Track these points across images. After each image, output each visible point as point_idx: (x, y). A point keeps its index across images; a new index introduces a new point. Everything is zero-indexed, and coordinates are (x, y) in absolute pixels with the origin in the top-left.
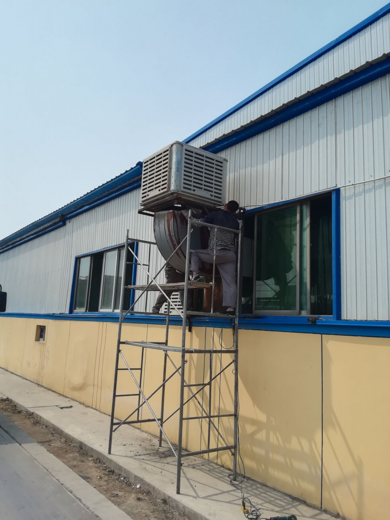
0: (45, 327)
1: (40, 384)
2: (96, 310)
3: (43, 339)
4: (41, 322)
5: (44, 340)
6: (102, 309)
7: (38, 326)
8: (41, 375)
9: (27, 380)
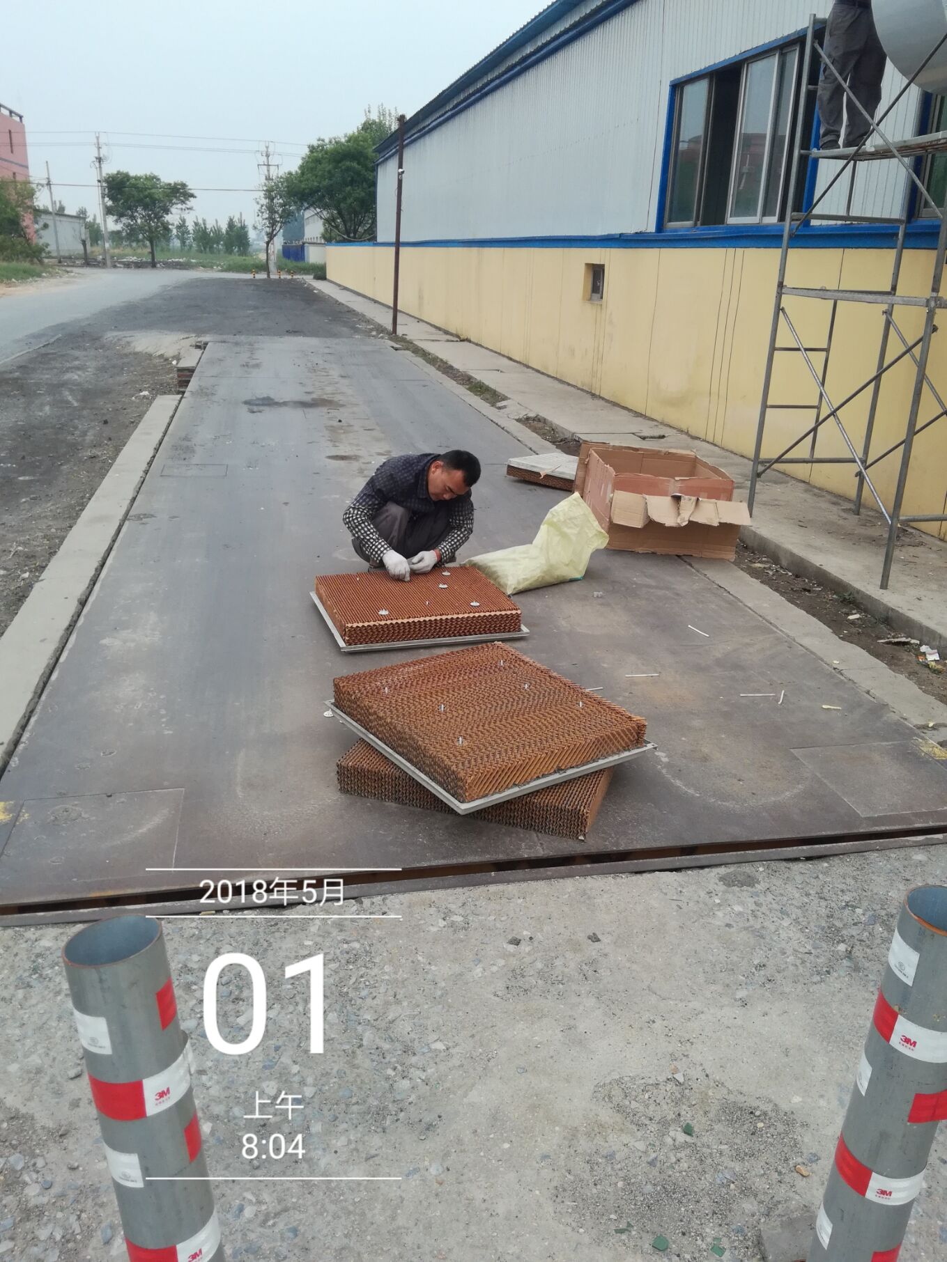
0: (603, 266)
1: (597, 393)
2: (721, 219)
3: (599, 295)
4: (595, 255)
5: (602, 298)
6: (735, 216)
7: (588, 265)
8: (599, 376)
9: (569, 384)
